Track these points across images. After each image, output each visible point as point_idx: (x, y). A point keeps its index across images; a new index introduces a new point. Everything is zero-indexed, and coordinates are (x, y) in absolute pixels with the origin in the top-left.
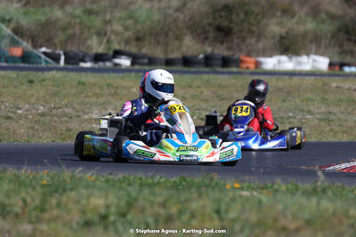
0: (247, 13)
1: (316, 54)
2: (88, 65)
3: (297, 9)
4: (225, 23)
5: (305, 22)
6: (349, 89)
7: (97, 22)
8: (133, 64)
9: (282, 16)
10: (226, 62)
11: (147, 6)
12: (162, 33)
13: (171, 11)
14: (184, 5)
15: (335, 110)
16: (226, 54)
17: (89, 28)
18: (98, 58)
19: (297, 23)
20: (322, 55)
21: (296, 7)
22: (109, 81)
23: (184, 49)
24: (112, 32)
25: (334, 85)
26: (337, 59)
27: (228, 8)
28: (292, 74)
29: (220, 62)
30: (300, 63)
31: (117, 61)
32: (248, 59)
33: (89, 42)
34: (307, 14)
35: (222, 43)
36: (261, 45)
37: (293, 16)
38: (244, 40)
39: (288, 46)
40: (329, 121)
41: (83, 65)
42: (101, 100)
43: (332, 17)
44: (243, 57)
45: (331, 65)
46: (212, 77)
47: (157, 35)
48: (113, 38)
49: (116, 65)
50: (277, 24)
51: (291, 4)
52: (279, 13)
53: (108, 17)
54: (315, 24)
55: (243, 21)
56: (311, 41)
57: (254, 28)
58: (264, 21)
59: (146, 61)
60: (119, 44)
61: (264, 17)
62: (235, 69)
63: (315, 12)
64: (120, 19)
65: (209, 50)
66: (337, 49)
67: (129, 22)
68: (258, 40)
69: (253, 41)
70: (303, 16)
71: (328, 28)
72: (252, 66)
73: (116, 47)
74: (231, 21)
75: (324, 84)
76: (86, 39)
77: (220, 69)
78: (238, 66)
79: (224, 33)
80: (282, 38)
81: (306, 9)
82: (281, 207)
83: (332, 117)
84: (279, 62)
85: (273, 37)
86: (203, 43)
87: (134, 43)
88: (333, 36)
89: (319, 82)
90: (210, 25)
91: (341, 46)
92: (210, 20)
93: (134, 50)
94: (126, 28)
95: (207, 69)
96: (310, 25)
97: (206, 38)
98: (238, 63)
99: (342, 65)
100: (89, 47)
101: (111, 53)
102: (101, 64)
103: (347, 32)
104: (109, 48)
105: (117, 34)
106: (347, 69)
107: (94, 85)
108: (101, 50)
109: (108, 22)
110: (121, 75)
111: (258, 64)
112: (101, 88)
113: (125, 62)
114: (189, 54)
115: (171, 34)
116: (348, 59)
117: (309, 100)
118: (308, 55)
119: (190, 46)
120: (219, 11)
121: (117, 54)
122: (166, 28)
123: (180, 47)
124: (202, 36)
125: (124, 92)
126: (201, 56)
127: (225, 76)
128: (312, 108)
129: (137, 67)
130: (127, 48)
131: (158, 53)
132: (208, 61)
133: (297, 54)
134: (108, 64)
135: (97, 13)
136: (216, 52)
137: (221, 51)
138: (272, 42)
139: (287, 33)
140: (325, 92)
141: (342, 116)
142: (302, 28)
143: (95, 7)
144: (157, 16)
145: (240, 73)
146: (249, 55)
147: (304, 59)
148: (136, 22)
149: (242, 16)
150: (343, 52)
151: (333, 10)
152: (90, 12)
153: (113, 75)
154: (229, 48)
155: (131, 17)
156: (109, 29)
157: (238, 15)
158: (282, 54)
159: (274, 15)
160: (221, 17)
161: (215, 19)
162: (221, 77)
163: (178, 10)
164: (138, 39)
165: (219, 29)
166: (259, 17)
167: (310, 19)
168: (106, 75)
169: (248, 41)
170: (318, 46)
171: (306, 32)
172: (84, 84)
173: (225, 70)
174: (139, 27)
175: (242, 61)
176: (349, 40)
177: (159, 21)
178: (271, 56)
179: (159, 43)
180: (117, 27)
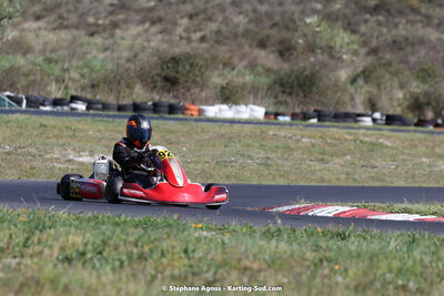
0: (191, 65)
1: (254, 104)
2: (48, 108)
3: (237, 62)
4: (172, 74)
5: (243, 75)
6: (284, 137)
7: (57, 70)
8: (88, 108)
9: (224, 68)
10: (172, 109)
11: (101, 56)
12: (115, 81)
13: (122, 62)
14: (136, 56)
15: (273, 155)
16: (172, 101)
17: (49, 75)
18: (56, 102)
19: (237, 75)
20: (259, 105)
21: (236, 60)
22: (67, 124)
23: (134, 96)
24: (70, 79)
25: (271, 133)
26: (272, 109)
27: (175, 60)
28: (232, 122)
29: (167, 109)
30: (238, 112)
31: (73, 105)
32: (192, 107)
33: (49, 88)
34: (246, 67)
35: (169, 92)
36: (204, 94)
37: (233, 69)
38: (189, 90)
39: (228, 96)
40: (267, 166)
41: (42, 108)
42: (61, 141)
43: (269, 71)
44: (187, 105)
45: (266, 114)
46: (160, 122)
47: (110, 82)
48: (70, 84)
49: (72, 109)
50: (219, 76)
51: (231, 58)
52: (221, 66)
53: (66, 65)
54: (252, 76)
55: (188, 72)
56: (249, 92)
57: (198, 79)
58: (208, 73)
59: (100, 106)
60: (76, 90)
61: (207, 69)
62: (181, 116)
63: (252, 66)
64: (77, 67)
65: (157, 98)
66: (272, 100)
67: (85, 70)
68: (202, 90)
69: (197, 91)
70: (242, 69)
71: (264, 81)
72: (195, 113)
73: (73, 93)
74: (177, 72)
75: (262, 132)
76: (46, 85)
77: (167, 116)
78: (183, 113)
79: (171, 82)
80: (223, 88)
81: (244, 63)
82: (243, 249)
83: (269, 162)
84: (220, 110)
85: (216, 87)
86: (152, 92)
87: (89, 90)
88: (269, 88)
89: (258, 130)
90: (158, 75)
91: (276, 97)
92: (159, 71)
93: (89, 96)
94: (83, 76)
95: (155, 116)
96: (249, 78)
97: (155, 87)
98: (183, 110)
99: (277, 115)
100: (49, 93)
101: (69, 98)
102: (59, 108)
103: (282, 85)
104: (67, 94)
105: (74, 81)
106: (281, 118)
107: (54, 127)
108: (59, 95)
109: (66, 70)
110: (78, 119)
111: (201, 112)
112: (60, 130)
113: (81, 107)
114: (139, 101)
115: (123, 82)
116: (281, 109)
117: (249, 145)
118: (246, 105)
119: (140, 94)
120: (167, 63)
121: (74, 99)
122: (118, 77)
123: (131, 94)
124: (151, 84)
125: (81, 134)
126: (150, 103)
127: (172, 122)
128: (251, 154)
129: (91, 112)
130: (83, 95)
131: (111, 100)
132: (156, 108)
133: (237, 103)
134: (66, 108)
135: (56, 62)
136: (163, 100)
137: (168, 99)
138: (213, 92)
139: (227, 84)
140: (263, 139)
141: (279, 162)
142: (240, 80)
143: (54, 56)
144: (110, 66)
145: (186, 119)
146: (193, 104)
147: (243, 108)
148: (92, 70)
149: (188, 67)
150: (278, 103)
151: (269, 65)
152: (50, 61)
153: (70, 119)
154: (175, 97)
155: (87, 66)
156: (67, 76)
157: (184, 67)
158: (222, 103)
159: (216, 68)
160: (168, 68)
161: (163, 69)
162: (169, 123)
163: (128, 60)
164: (93, 86)
165: (166, 79)
166: (203, 69)
167: (247, 72)
168: (64, 118)
169: (192, 91)
170: (256, 97)
171: (245, 84)
172: (45, 126)
173: (172, 116)
174: (94, 75)
175: (187, 109)
176: (284, 92)
177: (112, 71)
178: (213, 105)
179: (111, 90)
180: (74, 75)
